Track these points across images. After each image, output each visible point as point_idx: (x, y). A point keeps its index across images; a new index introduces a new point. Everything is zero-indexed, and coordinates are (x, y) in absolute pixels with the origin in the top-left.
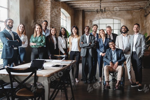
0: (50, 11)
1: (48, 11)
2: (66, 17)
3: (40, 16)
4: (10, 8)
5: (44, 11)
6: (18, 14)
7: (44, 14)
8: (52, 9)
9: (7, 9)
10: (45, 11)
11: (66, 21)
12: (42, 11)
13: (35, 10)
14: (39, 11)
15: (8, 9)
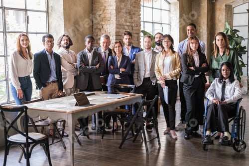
0: (115, 8)
1: (111, 8)
2: (170, 4)
3: (99, 16)
4: (50, 11)
5: (106, 8)
6: (61, 19)
7: (106, 13)
8: (119, 4)
9: (45, 13)
10: (108, 8)
11: (169, 11)
12: (103, 7)
13: (92, 6)
14: (98, 8)
15: (47, 12)
